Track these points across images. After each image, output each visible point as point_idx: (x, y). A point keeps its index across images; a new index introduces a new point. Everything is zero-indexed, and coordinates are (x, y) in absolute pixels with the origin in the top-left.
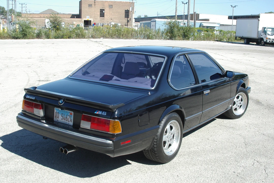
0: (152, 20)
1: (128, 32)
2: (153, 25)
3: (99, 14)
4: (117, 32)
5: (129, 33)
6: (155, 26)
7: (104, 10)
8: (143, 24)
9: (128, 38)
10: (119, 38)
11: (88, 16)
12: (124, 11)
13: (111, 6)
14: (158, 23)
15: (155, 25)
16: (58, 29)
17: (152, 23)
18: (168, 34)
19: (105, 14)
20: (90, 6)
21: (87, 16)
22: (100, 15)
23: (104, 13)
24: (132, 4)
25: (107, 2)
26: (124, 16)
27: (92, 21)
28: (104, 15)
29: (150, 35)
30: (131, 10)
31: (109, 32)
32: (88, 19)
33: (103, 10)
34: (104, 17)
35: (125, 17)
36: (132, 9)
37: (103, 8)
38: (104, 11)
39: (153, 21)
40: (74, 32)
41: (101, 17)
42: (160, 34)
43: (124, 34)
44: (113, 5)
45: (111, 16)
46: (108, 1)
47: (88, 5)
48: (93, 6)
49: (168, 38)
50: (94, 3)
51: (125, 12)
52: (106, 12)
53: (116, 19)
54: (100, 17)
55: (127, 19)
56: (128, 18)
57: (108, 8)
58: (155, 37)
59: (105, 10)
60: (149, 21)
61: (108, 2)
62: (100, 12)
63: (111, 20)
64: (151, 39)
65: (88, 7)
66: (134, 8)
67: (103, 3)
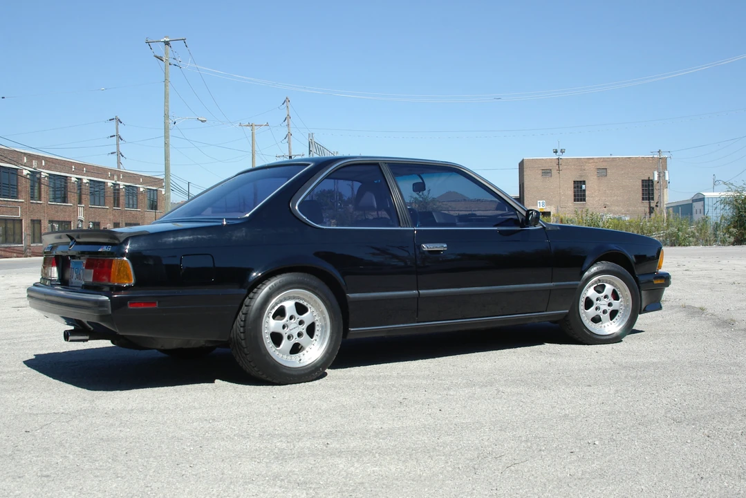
0: (696, 197)
2: (698, 211)
3: (571, 193)
6: (702, 212)
7: (584, 182)
11: (541, 202)
12: (640, 183)
13: (602, 172)
14: (711, 204)
17: (694, 204)
18: (732, 229)
19: (587, 193)
20: (546, 172)
21: (539, 201)
22: (575, 196)
23: (584, 190)
24: (661, 163)
25: (592, 161)
26: (640, 196)
27: (552, 213)
28: (584, 195)
29: (680, 234)
30: (656, 179)
32: (541, 207)
33: (581, 182)
34: (584, 200)
35: (643, 199)
36: (659, 177)
37: (581, 176)
38: (584, 186)
39: (697, 201)
41: (578, 201)
42: (710, 230)
44: (607, 167)
45: (604, 198)
47: (540, 172)
48: (554, 172)
49: (732, 239)
50: (555, 165)
51: (643, 185)
52: (590, 189)
53: (617, 206)
54: (575, 201)
55: (650, 203)
56: (652, 201)
57: (596, 177)
58: (695, 240)
59: (586, 183)
61: (594, 162)
62: (575, 188)
63: (605, 210)
64: (682, 246)
65: (540, 176)
66: (665, 173)
67: (582, 165)
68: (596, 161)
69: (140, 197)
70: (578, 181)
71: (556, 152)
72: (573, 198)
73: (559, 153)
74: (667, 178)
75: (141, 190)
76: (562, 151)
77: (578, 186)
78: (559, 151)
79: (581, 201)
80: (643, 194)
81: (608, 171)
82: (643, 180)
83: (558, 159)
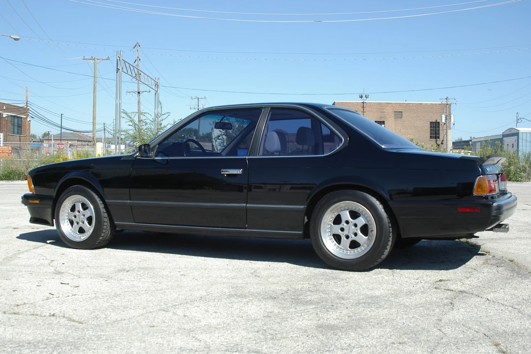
0: (507, 132)
2: (510, 145)
6: (515, 147)
7: (383, 122)
8: (479, 143)
12: (429, 125)
13: (398, 114)
14: (524, 138)
15: (515, 145)
17: (505, 139)
24: (446, 108)
25: (390, 105)
26: (428, 135)
29: (512, 168)
30: (444, 121)
33: (381, 122)
35: (431, 137)
36: (446, 119)
37: (381, 117)
39: (508, 135)
44: (403, 111)
46: (391, 103)
50: (361, 108)
51: (431, 126)
55: (436, 141)
56: (438, 139)
57: (393, 118)
59: (385, 123)
60: (499, 136)
64: (513, 181)
66: (451, 116)
67: (382, 108)
68: (393, 105)
69: (4, 122)
70: (378, 121)
71: (361, 97)
73: (364, 98)
74: (452, 120)
75: (4, 116)
76: (366, 97)
78: (364, 96)
80: (431, 133)
81: (403, 114)
82: (431, 122)
83: (363, 103)
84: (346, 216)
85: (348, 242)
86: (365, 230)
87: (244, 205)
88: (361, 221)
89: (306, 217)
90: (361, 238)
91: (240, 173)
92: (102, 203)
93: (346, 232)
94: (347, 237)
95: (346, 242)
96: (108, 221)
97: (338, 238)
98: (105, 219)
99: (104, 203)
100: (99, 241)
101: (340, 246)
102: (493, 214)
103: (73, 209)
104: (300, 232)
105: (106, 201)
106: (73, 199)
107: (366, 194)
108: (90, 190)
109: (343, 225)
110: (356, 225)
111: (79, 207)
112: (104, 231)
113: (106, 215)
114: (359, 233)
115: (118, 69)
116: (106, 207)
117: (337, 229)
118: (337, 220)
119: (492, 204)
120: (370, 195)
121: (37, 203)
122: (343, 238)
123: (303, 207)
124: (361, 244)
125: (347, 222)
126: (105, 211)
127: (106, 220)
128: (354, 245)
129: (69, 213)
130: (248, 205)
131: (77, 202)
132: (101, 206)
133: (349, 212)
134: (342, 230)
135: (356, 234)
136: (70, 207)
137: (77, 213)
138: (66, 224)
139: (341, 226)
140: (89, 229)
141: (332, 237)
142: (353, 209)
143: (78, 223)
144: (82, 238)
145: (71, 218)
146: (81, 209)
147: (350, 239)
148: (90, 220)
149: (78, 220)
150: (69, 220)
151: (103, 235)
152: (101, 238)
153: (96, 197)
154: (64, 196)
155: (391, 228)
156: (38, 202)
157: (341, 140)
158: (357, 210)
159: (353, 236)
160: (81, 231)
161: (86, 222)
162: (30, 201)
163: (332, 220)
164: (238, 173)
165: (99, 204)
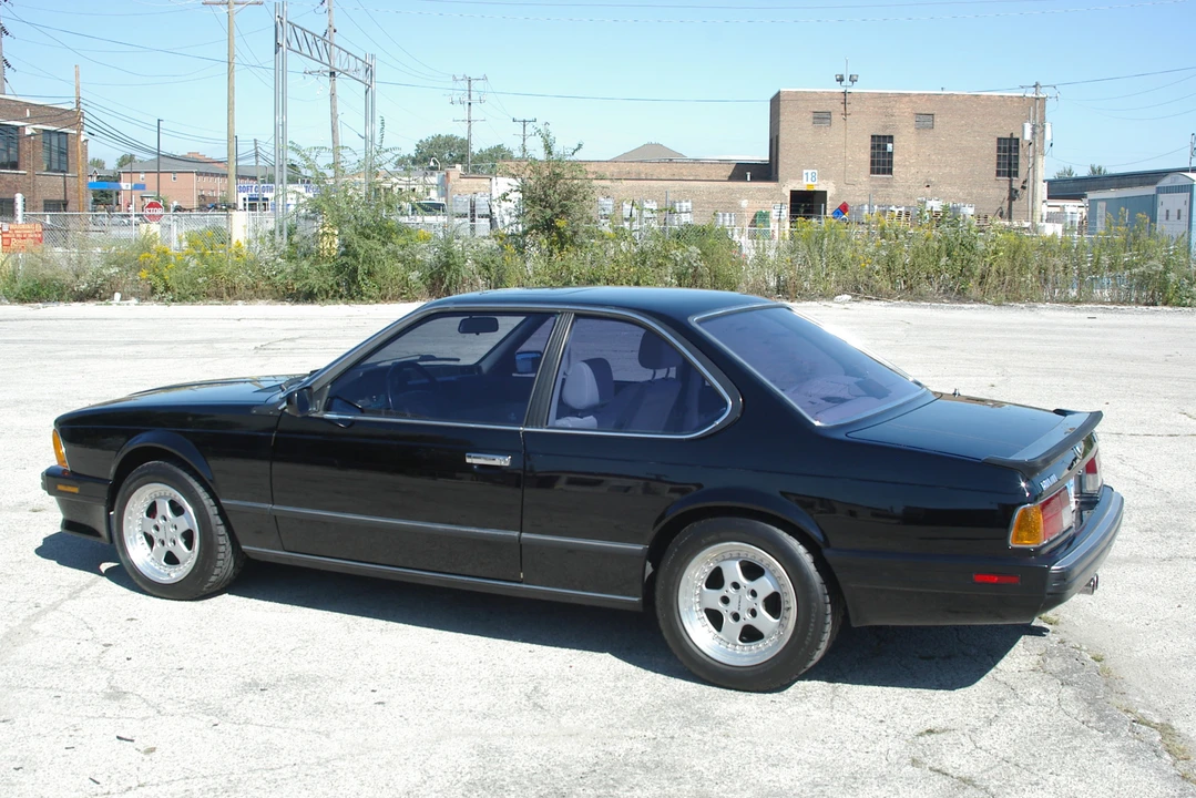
0: (1166, 182)
1: (1020, 258)
2: (1173, 213)
3: (865, 156)
4: (944, 259)
5: (1025, 266)
6: (1184, 218)
7: (890, 139)
8: (1103, 204)
9: (1018, 300)
10: (960, 296)
11: (810, 172)
12: (993, 144)
13: (925, 120)
15: (1185, 212)
16: (562, 241)
17: (1162, 197)
19: (895, 158)
20: (822, 118)
21: (805, 171)
22: (872, 163)
23: (891, 154)
24: (1034, 107)
25: (907, 99)
26: (992, 167)
27: (829, 195)
28: (891, 163)
29: (1172, 276)
30: (1028, 136)
31: (891, 259)
32: (810, 182)
33: (885, 137)
34: (890, 172)
35: (998, 174)
36: (1034, 133)
37: (886, 127)
38: (889, 146)
39: (1169, 190)
40: (666, 257)
41: (878, 173)
43: (994, 269)
44: (935, 112)
45: (925, 170)
46: (909, 95)
47: (810, 116)
48: (836, 118)
50: (839, 104)
51: (999, 148)
52: (900, 151)
53: (950, 184)
54: (872, 172)
55: (1011, 181)
56: (1015, 178)
57: (912, 130)
59: (895, 139)
60: (1150, 190)
61: (911, 101)
62: (873, 148)
63: (928, 190)
64: (1173, 305)
65: (810, 123)
66: (1044, 126)
67: (888, 105)
68: (914, 99)
69: (26, 147)
70: (879, 137)
71: (841, 80)
72: (868, 166)
73: (847, 81)
74: (1048, 136)
75: (28, 131)
76: (853, 80)
77: (879, 145)
78: (847, 78)
79: (884, 173)
80: (998, 164)
81: (937, 119)
82: (999, 139)
83: (845, 93)
84: (733, 571)
85: (737, 628)
86: (774, 604)
87: (516, 534)
88: (765, 586)
89: (649, 565)
90: (765, 621)
91: (507, 464)
92: (213, 503)
93: (732, 607)
94: (736, 617)
95: (732, 628)
96: (228, 543)
97: (715, 618)
98: (220, 538)
99: (218, 504)
100: (209, 584)
101: (721, 635)
102: (1049, 590)
103: (152, 511)
104: (636, 599)
105: (222, 501)
106: (151, 491)
107: (775, 529)
108: (185, 475)
109: (728, 590)
110: (754, 593)
111: (164, 508)
112: (220, 563)
113: (222, 530)
114: (762, 611)
115: (278, 45)
116: (222, 513)
117: (713, 599)
118: (715, 580)
119: (1049, 568)
120: (785, 531)
121: (73, 493)
122: (728, 620)
123: (640, 548)
124: (765, 634)
125: (736, 586)
126: (220, 522)
127: (222, 540)
128: (751, 634)
129: (143, 519)
130: (524, 535)
131: (161, 497)
132: (212, 511)
133: (740, 563)
134: (725, 600)
135: (754, 613)
136: (146, 506)
137: (162, 522)
138: (139, 542)
139: (722, 592)
140: (189, 558)
141: (704, 615)
142: (750, 558)
143: (163, 543)
144: (173, 575)
145: (148, 532)
146: (169, 514)
147: (742, 623)
148: (188, 537)
149: (163, 537)
150: (145, 534)
151: (217, 571)
152: (213, 579)
153: (200, 490)
154: (131, 483)
155: (829, 606)
156: (76, 490)
157: (726, 404)
158: (756, 561)
159: (748, 616)
160: (171, 559)
161: (181, 543)
162: (61, 487)
163: (704, 577)
164: (503, 464)
165: (208, 508)
